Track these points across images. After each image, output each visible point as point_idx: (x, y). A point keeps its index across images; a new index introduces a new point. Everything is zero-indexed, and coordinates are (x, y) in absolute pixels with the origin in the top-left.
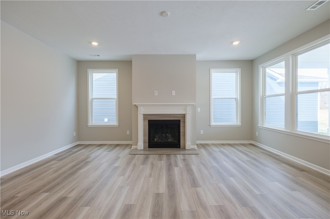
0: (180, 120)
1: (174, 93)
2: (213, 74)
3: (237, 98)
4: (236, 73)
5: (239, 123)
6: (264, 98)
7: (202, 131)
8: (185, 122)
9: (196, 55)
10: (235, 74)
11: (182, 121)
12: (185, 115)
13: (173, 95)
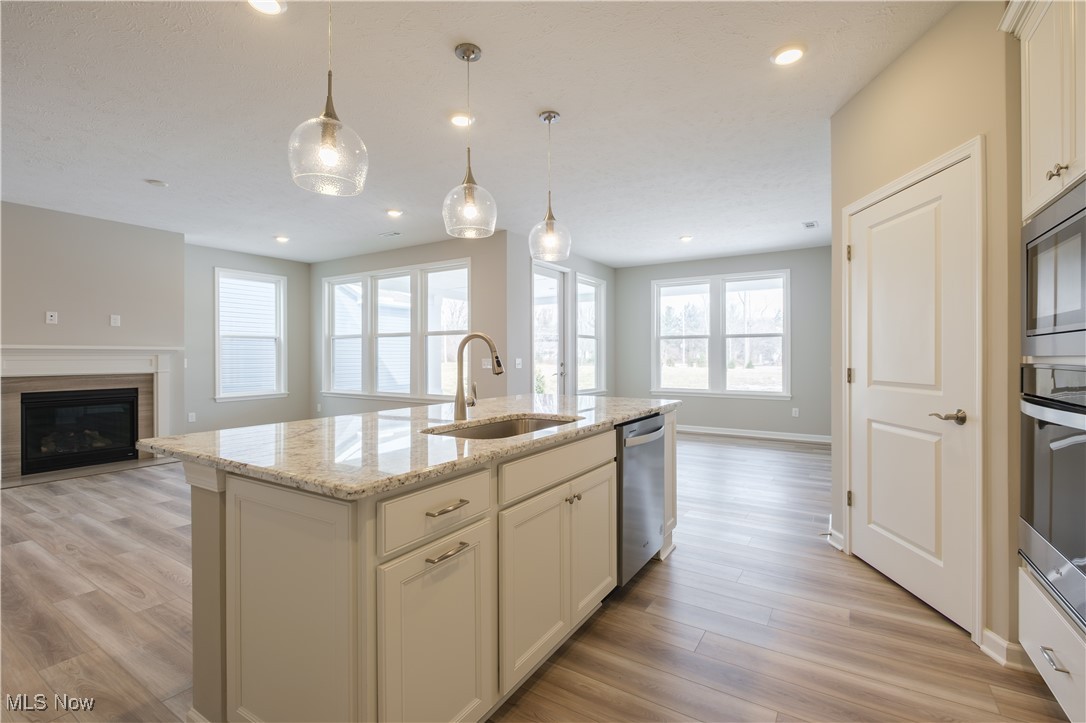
0: (137, 389)
1: (116, 320)
2: (221, 280)
3: (279, 338)
4: (276, 283)
5: (283, 390)
6: (331, 339)
7: (194, 414)
8: (152, 393)
9: (183, 235)
10: (273, 286)
11: (145, 390)
12: (152, 375)
13: (112, 324)
